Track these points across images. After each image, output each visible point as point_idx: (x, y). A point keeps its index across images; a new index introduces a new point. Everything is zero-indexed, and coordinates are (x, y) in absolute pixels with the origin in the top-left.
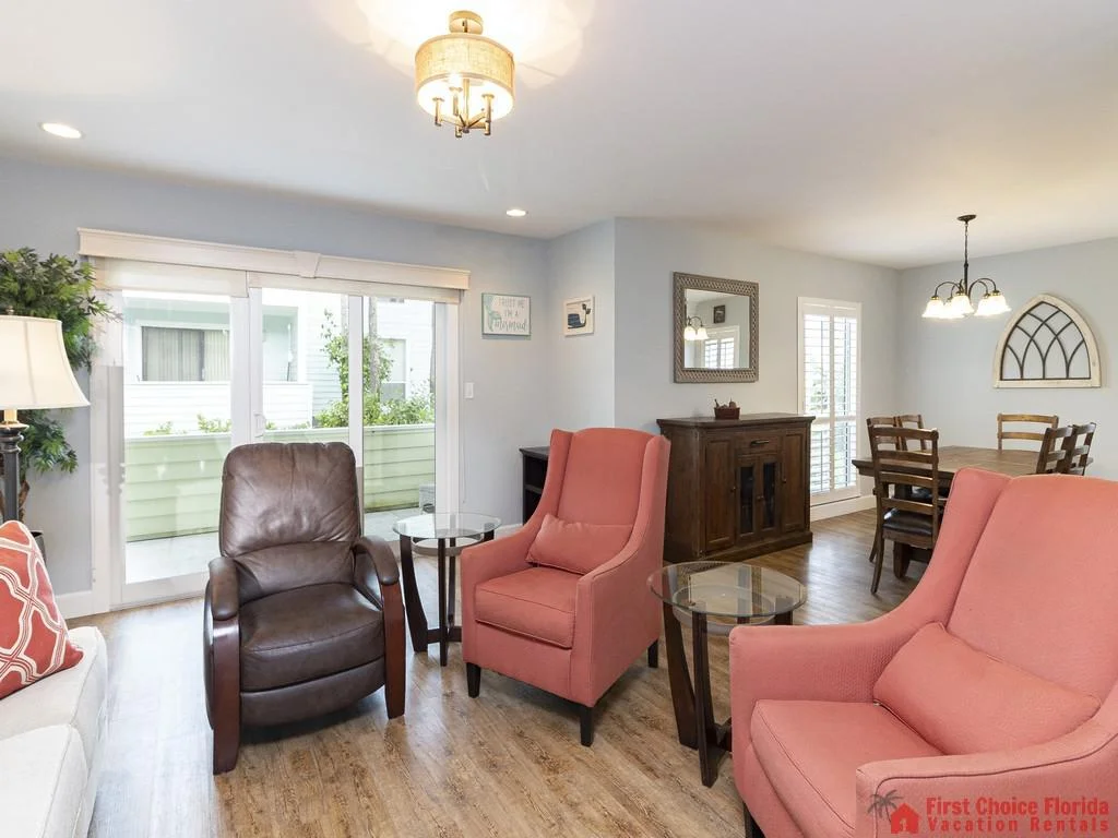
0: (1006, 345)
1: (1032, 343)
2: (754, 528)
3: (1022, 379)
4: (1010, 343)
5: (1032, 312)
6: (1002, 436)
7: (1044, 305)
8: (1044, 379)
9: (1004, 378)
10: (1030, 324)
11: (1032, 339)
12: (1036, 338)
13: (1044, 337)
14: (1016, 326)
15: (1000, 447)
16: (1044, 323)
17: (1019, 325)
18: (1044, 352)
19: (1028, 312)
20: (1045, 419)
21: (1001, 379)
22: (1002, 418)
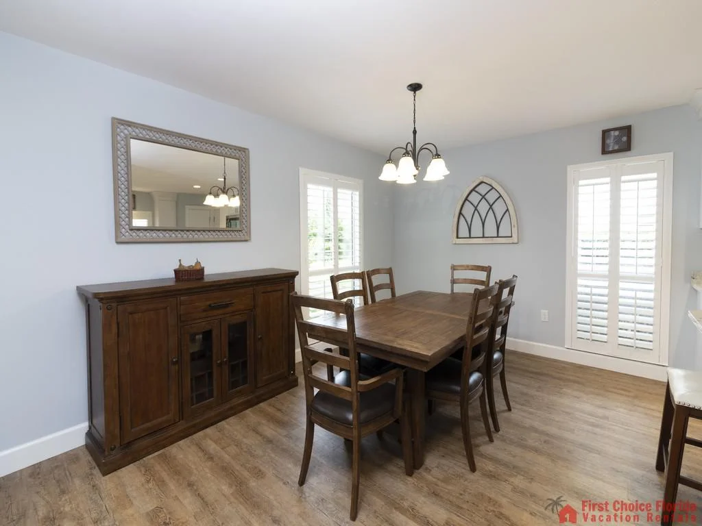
0: (460, 213)
1: (476, 212)
2: (215, 394)
3: (470, 237)
4: (463, 212)
5: (477, 189)
6: (454, 282)
7: (483, 184)
8: (483, 237)
9: (459, 236)
10: (475, 198)
11: (476, 209)
12: (478, 208)
13: (483, 207)
14: (466, 199)
15: (452, 290)
16: (483, 197)
17: (469, 198)
18: (483, 218)
19: (473, 190)
20: (482, 268)
21: (457, 237)
22: (454, 268)
